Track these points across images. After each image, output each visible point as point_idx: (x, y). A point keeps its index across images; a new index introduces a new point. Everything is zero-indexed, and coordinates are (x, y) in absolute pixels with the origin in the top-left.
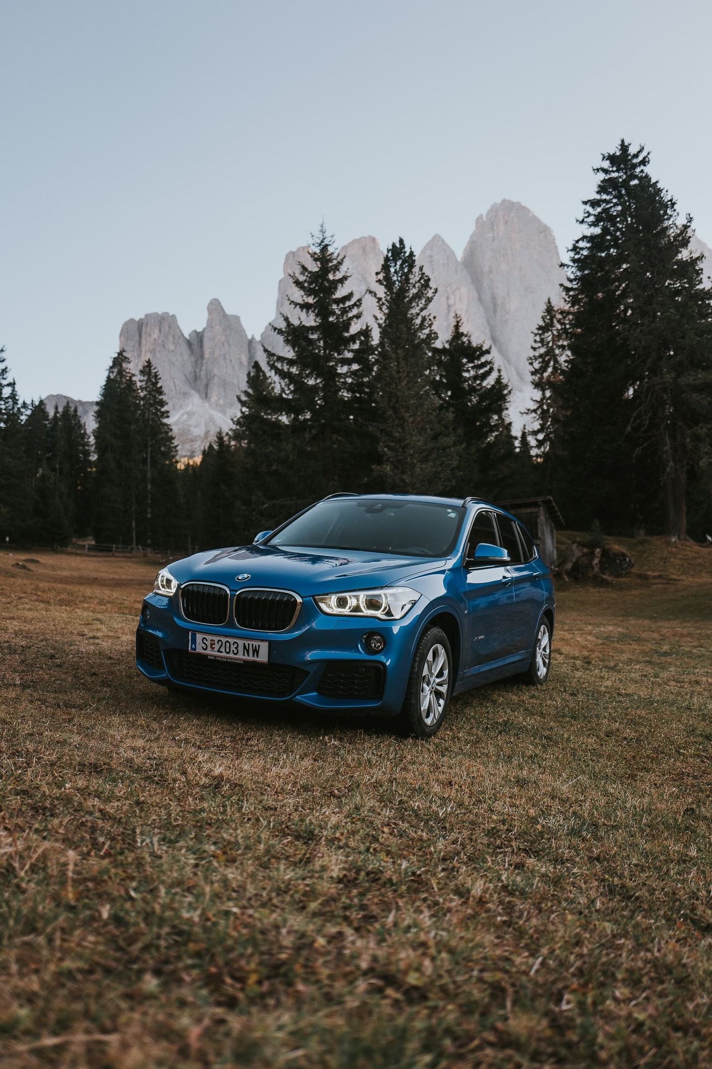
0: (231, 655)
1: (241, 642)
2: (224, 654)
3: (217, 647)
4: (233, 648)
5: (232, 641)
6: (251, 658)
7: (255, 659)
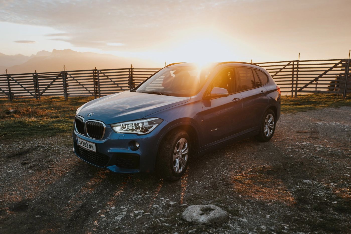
0: (86, 148)
1: (88, 143)
2: (85, 147)
3: (83, 143)
4: (86, 145)
5: (86, 142)
6: (91, 150)
7: (92, 150)
